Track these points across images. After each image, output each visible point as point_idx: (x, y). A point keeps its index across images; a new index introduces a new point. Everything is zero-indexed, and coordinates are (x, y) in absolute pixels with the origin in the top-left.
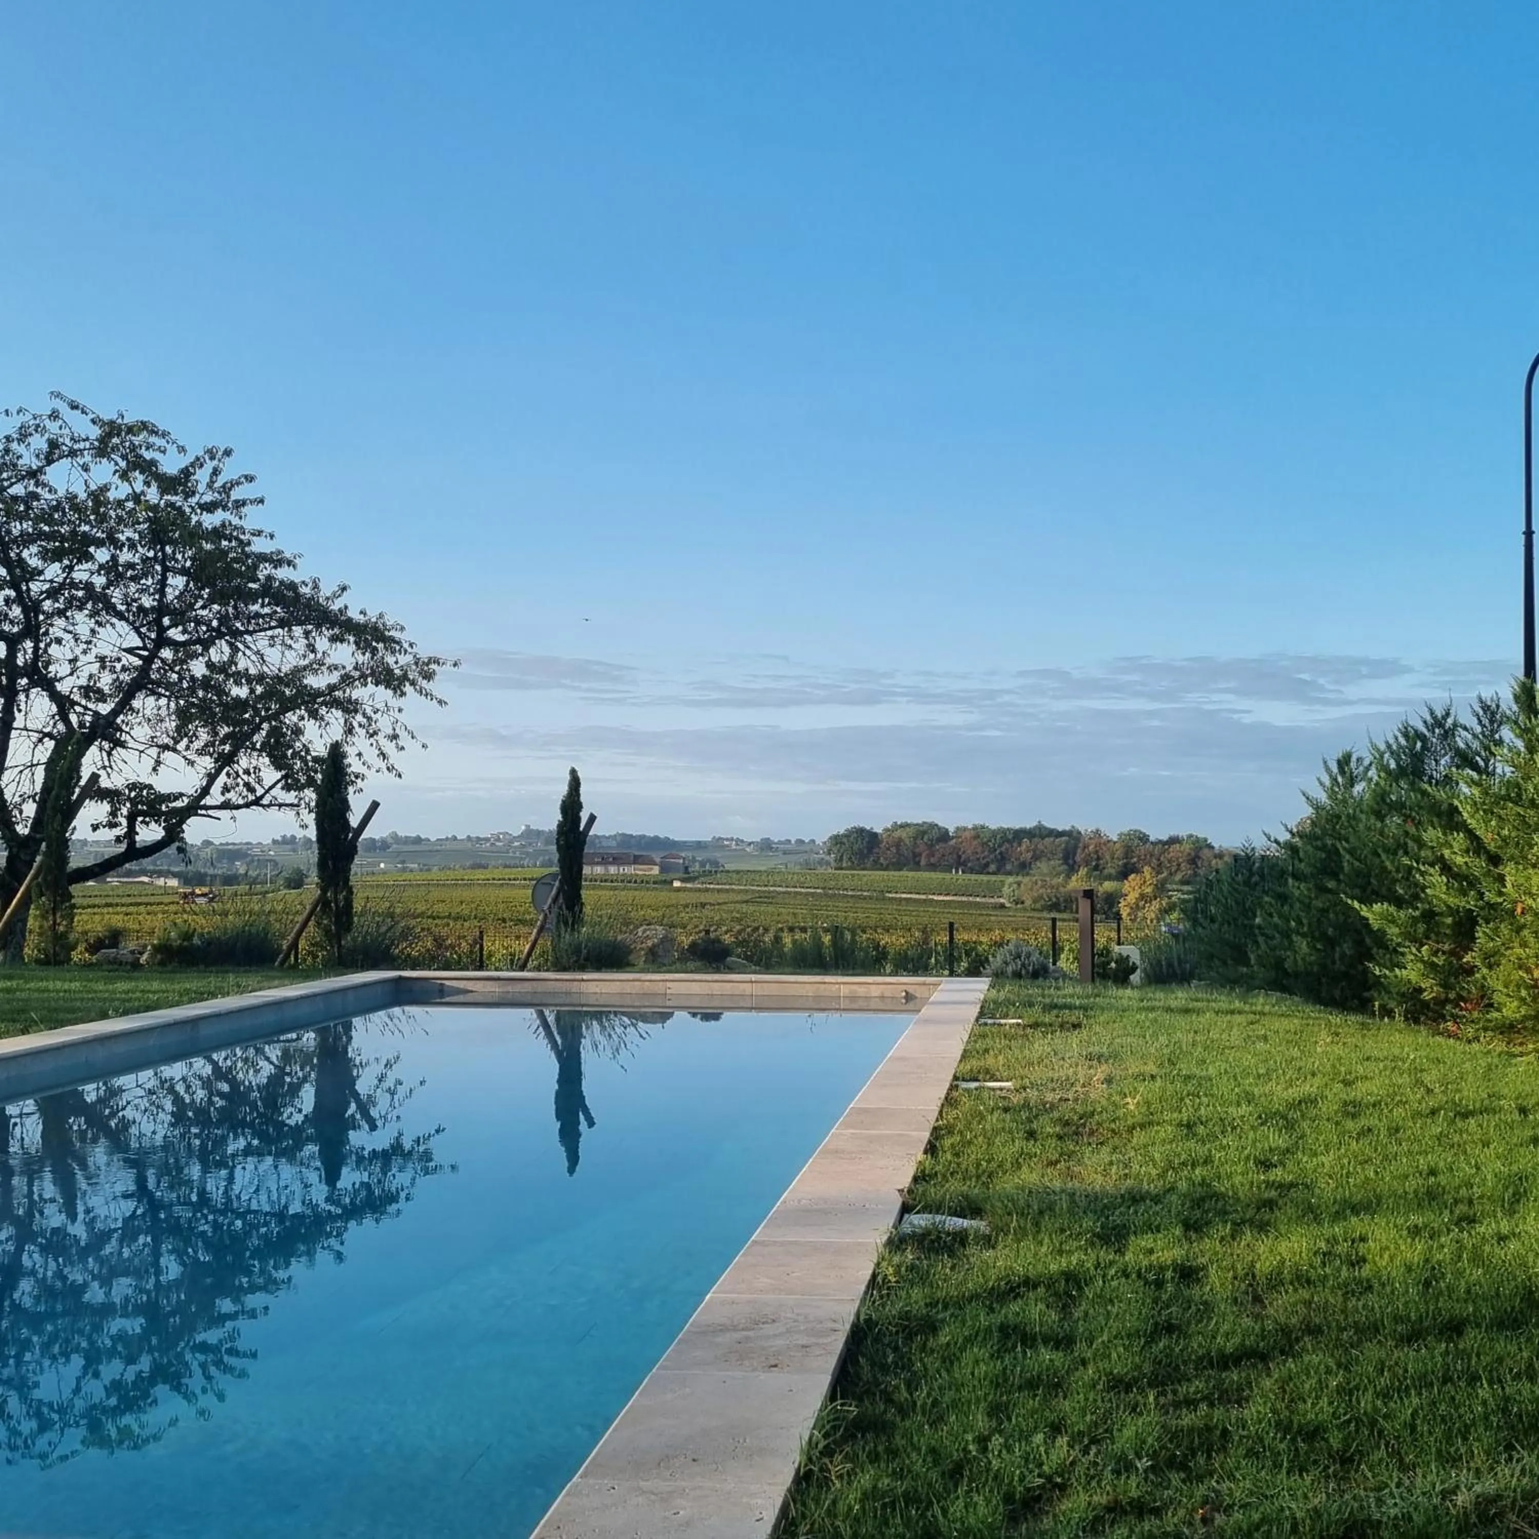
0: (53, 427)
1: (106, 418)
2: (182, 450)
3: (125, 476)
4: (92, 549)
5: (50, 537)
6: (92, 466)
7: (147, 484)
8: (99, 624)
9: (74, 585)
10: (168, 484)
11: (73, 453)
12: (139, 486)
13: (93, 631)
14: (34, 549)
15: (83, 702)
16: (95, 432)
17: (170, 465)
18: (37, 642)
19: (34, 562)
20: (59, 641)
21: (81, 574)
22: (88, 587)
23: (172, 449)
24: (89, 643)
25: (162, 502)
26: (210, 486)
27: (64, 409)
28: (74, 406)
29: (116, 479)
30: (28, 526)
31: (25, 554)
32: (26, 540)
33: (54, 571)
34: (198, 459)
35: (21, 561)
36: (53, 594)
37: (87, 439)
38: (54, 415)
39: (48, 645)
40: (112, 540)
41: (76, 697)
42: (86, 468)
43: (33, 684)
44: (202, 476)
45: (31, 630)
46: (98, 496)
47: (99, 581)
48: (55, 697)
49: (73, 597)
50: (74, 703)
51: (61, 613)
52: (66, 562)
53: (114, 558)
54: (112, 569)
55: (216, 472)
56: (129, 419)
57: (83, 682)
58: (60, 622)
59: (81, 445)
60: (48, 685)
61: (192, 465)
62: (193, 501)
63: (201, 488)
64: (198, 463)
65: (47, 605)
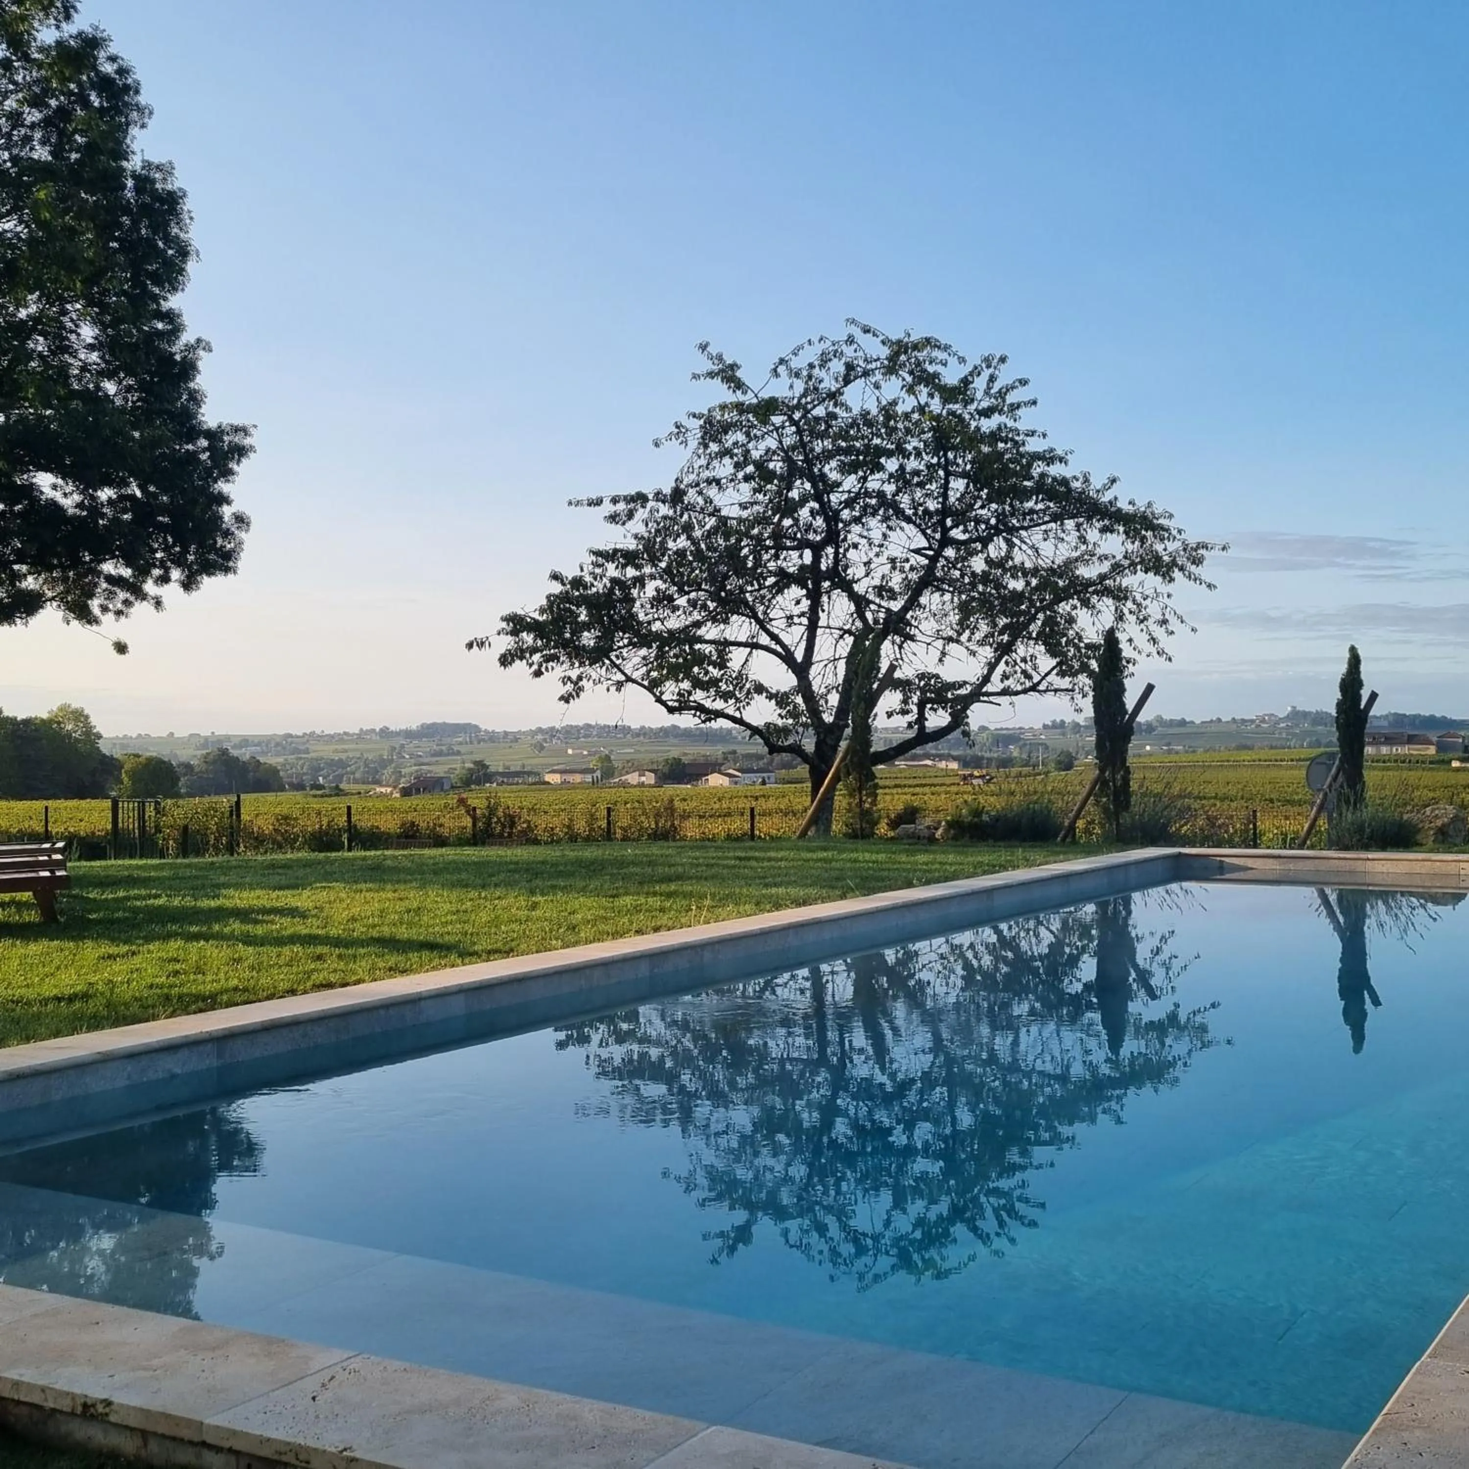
0: (849, 351)
1: (894, 338)
2: (962, 360)
3: (911, 390)
4: (883, 460)
5: (847, 451)
6: (882, 383)
7: (931, 395)
8: (890, 528)
9: (868, 494)
10: (950, 394)
11: (866, 374)
12: (923, 399)
13: (885, 536)
14: (834, 463)
15: (877, 601)
16: (884, 352)
17: (951, 376)
18: (837, 547)
19: (834, 476)
20: (855, 546)
21: (873, 483)
22: (881, 495)
23: (953, 361)
24: (881, 546)
25: (944, 412)
26: (987, 393)
27: (857, 333)
28: (866, 330)
29: (904, 394)
30: (828, 444)
31: (826, 469)
32: (828, 455)
33: (850, 482)
34: (976, 368)
35: (823, 476)
36: (849, 504)
37: (878, 359)
38: (850, 340)
39: (847, 550)
40: (900, 451)
41: (871, 597)
42: (877, 386)
43: (834, 586)
44: (980, 384)
45: (833, 537)
46: (888, 411)
47: (890, 489)
48: (853, 596)
49: (867, 506)
50: (870, 602)
51: (857, 520)
52: (861, 473)
53: (902, 468)
54: (901, 478)
55: (992, 379)
56: (915, 337)
57: (877, 582)
58: (856, 529)
59: (873, 365)
60: (846, 586)
61: (971, 374)
62: (972, 408)
63: (979, 395)
64: (976, 371)
65: (846, 514)
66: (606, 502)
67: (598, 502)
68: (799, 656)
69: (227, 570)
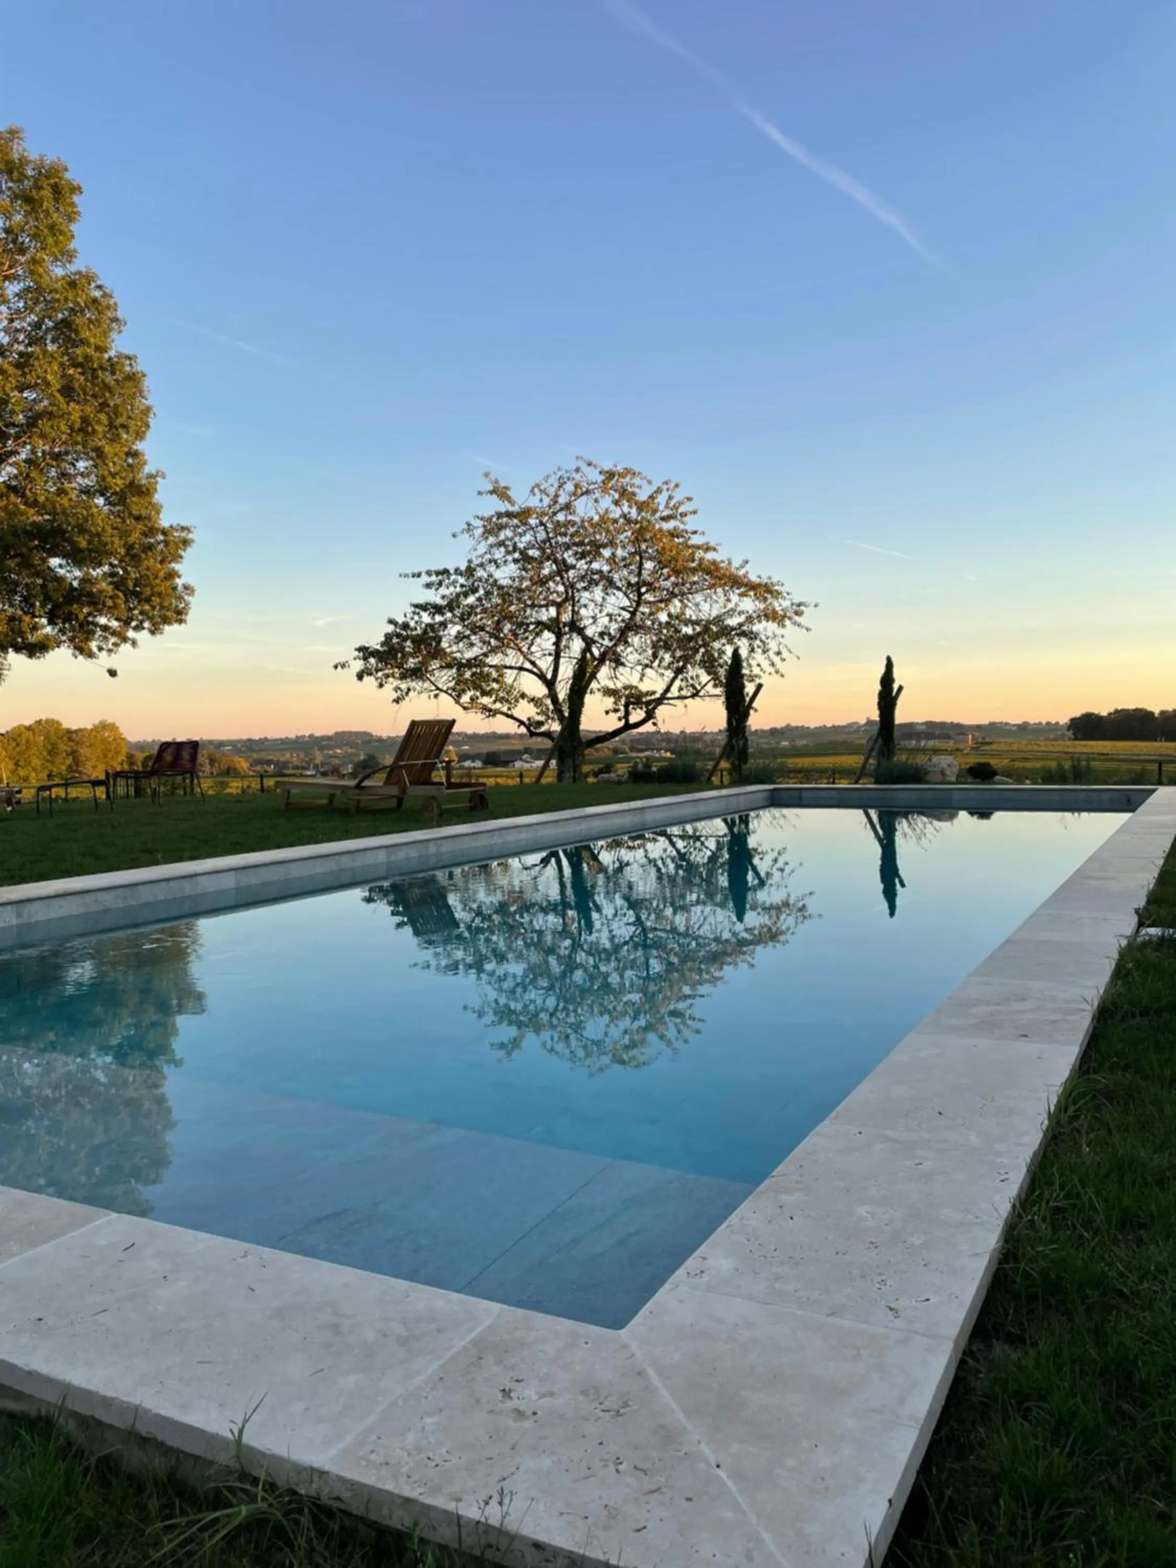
0: (578, 477)
1: (606, 469)
2: (650, 482)
3: (616, 503)
4: (601, 550)
5: (581, 544)
6: (600, 499)
7: (630, 507)
8: (607, 594)
9: (593, 573)
10: (641, 507)
11: (587, 492)
12: (626, 509)
13: (603, 598)
14: (570, 552)
15: (600, 641)
16: (601, 478)
17: (642, 496)
18: (573, 606)
19: (571, 560)
20: (585, 606)
21: (595, 566)
22: (600, 572)
23: (644, 483)
24: (601, 606)
25: (639, 518)
26: (667, 507)
27: (584, 467)
28: (589, 464)
29: (613, 507)
30: (567, 539)
31: (566, 555)
32: (568, 547)
33: (582, 565)
34: (659, 488)
35: (564, 560)
36: (582, 578)
37: (596, 483)
38: (578, 470)
39: (580, 607)
40: (612, 544)
41: (596, 638)
42: (596, 501)
43: (571, 630)
44: (662, 499)
45: (570, 598)
46: (604, 519)
47: (606, 568)
48: (585, 638)
49: (592, 579)
50: (595, 642)
51: (585, 589)
52: (588, 559)
53: (613, 554)
54: (612, 560)
55: (670, 498)
56: (620, 468)
57: (599, 630)
58: (586, 594)
59: (592, 487)
60: (581, 632)
61: (656, 492)
62: (658, 515)
63: (661, 508)
64: (659, 491)
65: (580, 585)
66: (424, 576)
67: (419, 575)
68: (549, 676)
69: (181, 621)
